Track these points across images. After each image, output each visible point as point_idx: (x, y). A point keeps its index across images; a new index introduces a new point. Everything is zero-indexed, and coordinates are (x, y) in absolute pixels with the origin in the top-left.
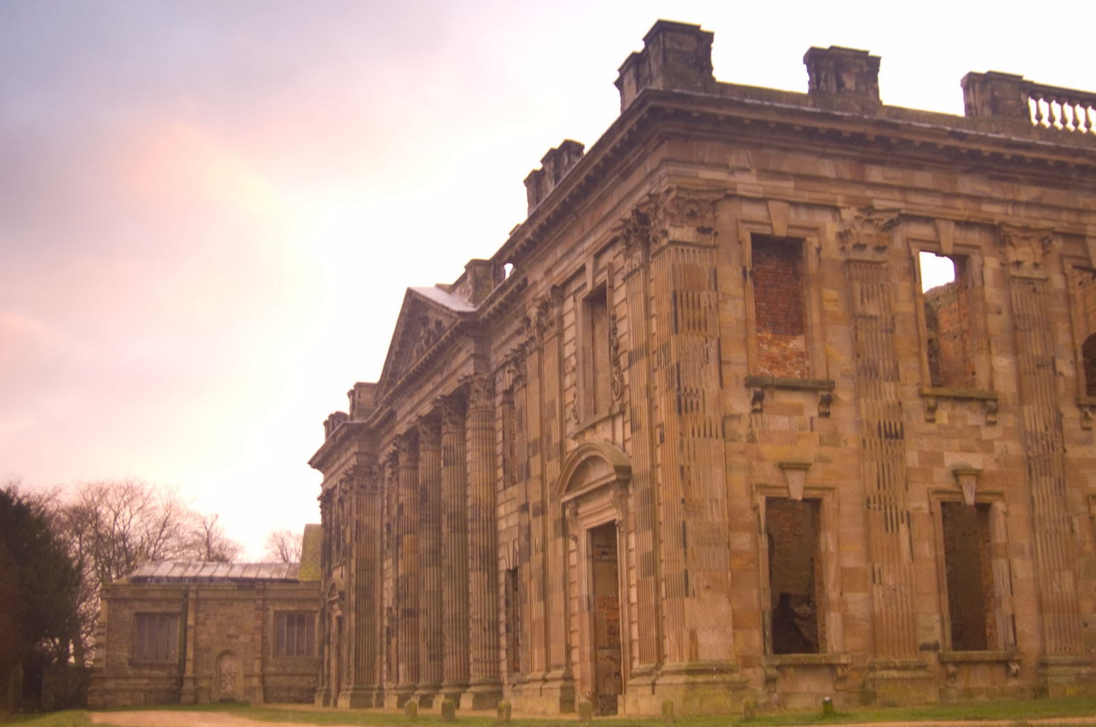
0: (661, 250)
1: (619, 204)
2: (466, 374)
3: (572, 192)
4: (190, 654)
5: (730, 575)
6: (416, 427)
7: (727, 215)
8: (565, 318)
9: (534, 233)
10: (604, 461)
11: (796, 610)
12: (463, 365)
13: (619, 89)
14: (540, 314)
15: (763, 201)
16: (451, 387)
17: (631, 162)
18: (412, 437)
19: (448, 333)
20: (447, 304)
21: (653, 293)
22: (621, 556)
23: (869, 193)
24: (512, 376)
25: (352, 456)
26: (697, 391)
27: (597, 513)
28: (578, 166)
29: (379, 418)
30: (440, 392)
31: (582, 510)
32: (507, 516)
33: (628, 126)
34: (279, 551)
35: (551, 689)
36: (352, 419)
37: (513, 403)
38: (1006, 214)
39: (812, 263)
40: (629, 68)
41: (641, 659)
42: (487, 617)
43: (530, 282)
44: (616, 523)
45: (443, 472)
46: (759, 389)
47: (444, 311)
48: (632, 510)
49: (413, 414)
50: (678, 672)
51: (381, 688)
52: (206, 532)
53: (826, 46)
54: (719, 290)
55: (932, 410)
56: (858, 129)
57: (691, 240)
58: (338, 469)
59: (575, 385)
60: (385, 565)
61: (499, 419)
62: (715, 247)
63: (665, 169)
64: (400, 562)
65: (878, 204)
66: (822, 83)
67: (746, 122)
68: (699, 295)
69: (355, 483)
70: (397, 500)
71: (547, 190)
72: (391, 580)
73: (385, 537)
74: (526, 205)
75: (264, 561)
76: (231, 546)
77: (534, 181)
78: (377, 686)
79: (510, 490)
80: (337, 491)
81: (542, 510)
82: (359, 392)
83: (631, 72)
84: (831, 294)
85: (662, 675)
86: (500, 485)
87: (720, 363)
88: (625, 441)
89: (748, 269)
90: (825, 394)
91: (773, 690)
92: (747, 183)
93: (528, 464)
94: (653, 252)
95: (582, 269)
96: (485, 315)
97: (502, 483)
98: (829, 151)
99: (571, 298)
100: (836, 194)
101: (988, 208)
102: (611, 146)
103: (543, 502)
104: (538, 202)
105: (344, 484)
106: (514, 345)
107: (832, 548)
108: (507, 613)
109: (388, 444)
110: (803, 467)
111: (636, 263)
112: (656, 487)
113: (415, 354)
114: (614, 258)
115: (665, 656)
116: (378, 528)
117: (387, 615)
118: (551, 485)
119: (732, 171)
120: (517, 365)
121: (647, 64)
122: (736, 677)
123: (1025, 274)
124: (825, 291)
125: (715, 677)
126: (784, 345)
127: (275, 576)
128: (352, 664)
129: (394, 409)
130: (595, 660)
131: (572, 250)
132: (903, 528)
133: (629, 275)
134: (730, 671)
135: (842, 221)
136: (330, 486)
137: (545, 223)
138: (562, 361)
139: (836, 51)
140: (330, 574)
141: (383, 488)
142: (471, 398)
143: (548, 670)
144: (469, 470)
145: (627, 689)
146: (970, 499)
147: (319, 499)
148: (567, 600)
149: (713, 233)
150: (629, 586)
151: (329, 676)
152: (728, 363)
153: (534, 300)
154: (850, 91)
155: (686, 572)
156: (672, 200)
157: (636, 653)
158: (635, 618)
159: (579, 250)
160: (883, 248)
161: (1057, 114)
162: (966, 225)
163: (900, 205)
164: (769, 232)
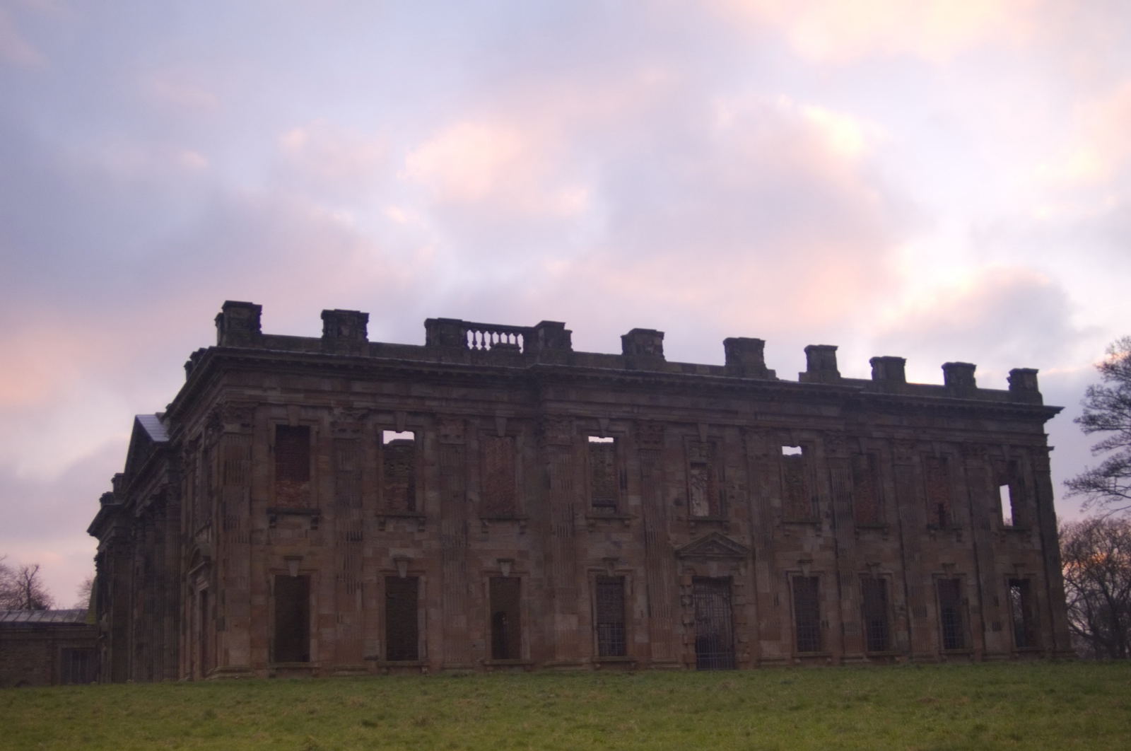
2: (165, 483)
5: (249, 619)
6: (144, 513)
7: (261, 416)
8: (196, 461)
12: (163, 476)
15: (285, 405)
18: (143, 520)
20: (153, 435)
22: (208, 608)
23: (352, 398)
25: (113, 529)
26: (236, 518)
27: (201, 583)
29: (128, 503)
30: (154, 491)
31: (197, 580)
36: (113, 501)
38: (442, 406)
39: (314, 440)
44: (207, 590)
48: (211, 583)
49: (143, 505)
52: (26, 582)
53: (332, 308)
54: (253, 459)
55: (383, 524)
56: (343, 363)
57: (237, 431)
58: (105, 538)
62: (252, 434)
63: (225, 390)
65: (356, 404)
66: (329, 332)
68: (240, 462)
69: (115, 550)
77: (188, 368)
80: (104, 555)
82: (118, 479)
83: (220, 321)
84: (324, 458)
87: (251, 501)
89: (273, 446)
90: (316, 519)
92: (274, 396)
94: (220, 435)
95: (201, 435)
96: (172, 446)
98: (326, 375)
100: (331, 400)
101: (428, 403)
107: (315, 604)
110: (299, 558)
111: (216, 439)
112: (217, 570)
119: (265, 390)
121: (225, 320)
122: (249, 674)
123: (451, 442)
124: (320, 456)
126: (297, 487)
127: (67, 621)
129: (134, 498)
131: (198, 420)
132: (359, 592)
135: (333, 415)
136: (102, 551)
139: (339, 313)
142: (168, 499)
146: (403, 575)
147: (95, 560)
149: (251, 426)
152: (256, 500)
154: (345, 337)
155: (224, 617)
156: (228, 408)
159: (201, 421)
160: (358, 431)
161: (487, 340)
162: (415, 414)
163: (371, 405)
164: (288, 424)
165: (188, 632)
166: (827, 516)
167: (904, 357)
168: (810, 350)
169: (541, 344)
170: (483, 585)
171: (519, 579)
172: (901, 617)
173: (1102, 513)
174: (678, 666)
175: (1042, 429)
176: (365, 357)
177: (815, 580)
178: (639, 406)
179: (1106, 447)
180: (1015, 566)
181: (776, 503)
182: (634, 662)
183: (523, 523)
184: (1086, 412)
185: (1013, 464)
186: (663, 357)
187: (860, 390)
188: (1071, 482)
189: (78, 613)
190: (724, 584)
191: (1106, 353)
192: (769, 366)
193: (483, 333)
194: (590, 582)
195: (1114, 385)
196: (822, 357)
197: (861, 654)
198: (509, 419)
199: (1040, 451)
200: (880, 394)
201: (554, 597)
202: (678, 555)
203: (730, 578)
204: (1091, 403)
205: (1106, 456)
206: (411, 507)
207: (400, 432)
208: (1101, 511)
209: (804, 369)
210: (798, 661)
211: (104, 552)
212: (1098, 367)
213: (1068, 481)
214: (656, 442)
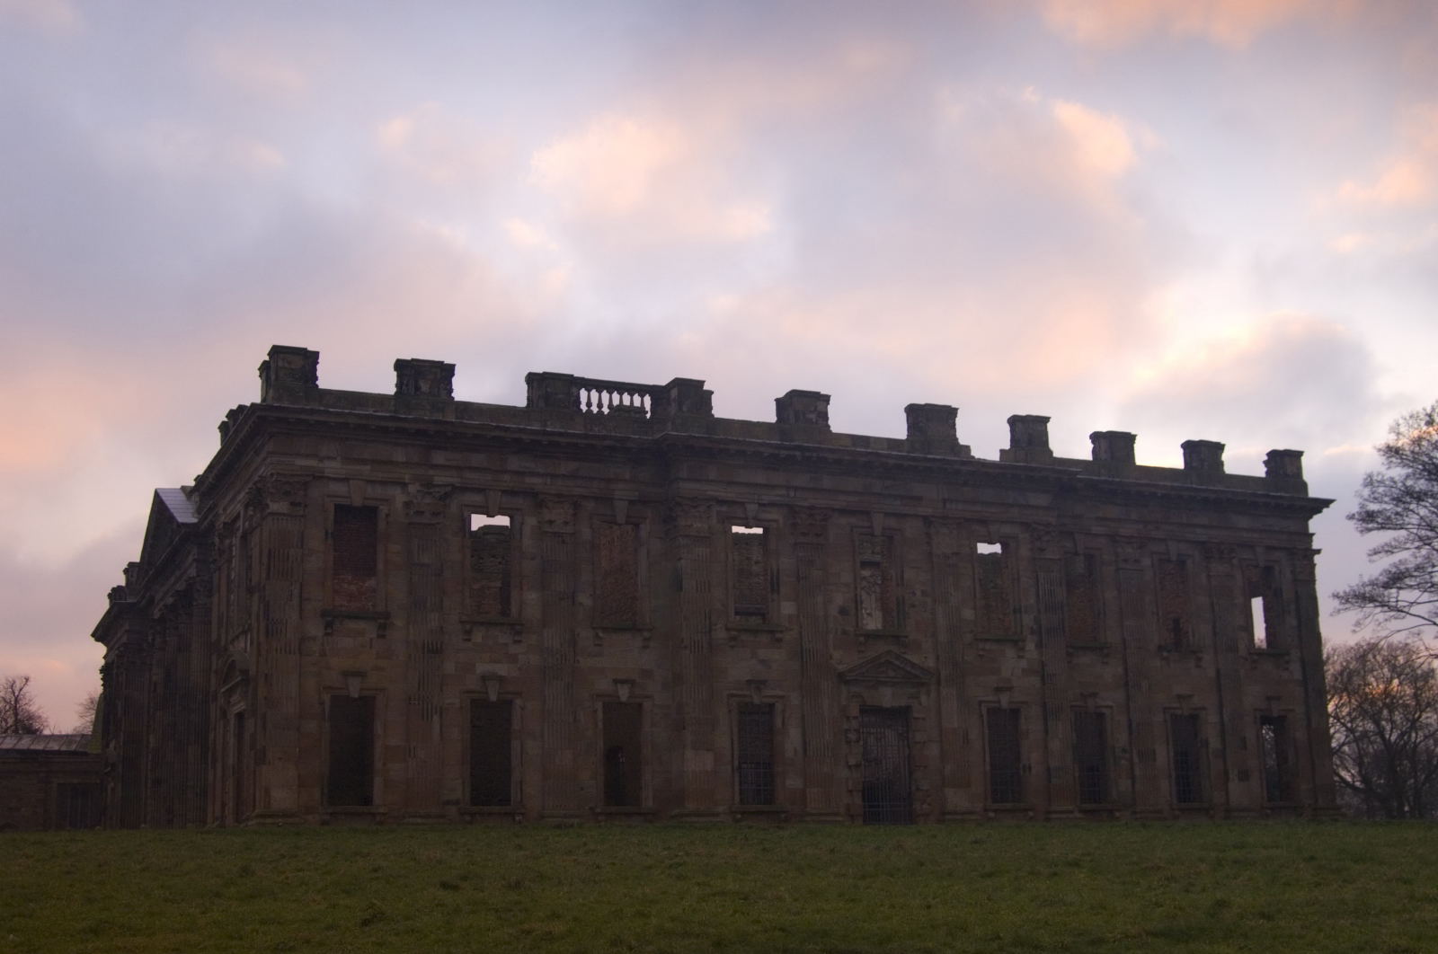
0: (266, 516)
2: (192, 575)
5: (298, 750)
6: (165, 614)
7: (315, 492)
8: (232, 549)
12: (189, 567)
15: (345, 480)
16: (181, 586)
18: (163, 622)
19: (177, 539)
20: (176, 514)
22: (245, 735)
23: (431, 472)
25: (124, 634)
26: (282, 621)
27: (237, 703)
29: (145, 600)
30: (177, 586)
31: (232, 700)
36: (126, 597)
38: (546, 484)
39: (382, 525)
44: (244, 712)
46: (331, 619)
48: (249, 704)
53: (409, 358)
54: (305, 547)
55: (469, 632)
56: (421, 427)
57: (285, 512)
58: (113, 645)
59: (234, 603)
63: (271, 459)
65: (438, 480)
66: (404, 387)
68: (288, 551)
77: (224, 429)
80: (112, 667)
81: (215, 698)
82: (132, 570)
83: (265, 370)
84: (394, 548)
87: (302, 600)
89: (330, 531)
90: (383, 621)
92: (333, 467)
96: (203, 527)
98: (399, 442)
100: (405, 474)
101: (528, 480)
107: (381, 732)
110: (360, 674)
111: (258, 521)
112: (257, 687)
119: (321, 460)
122: (297, 820)
123: (557, 530)
124: (390, 545)
126: (360, 584)
127: (63, 749)
129: (152, 593)
131: (236, 496)
132: (436, 718)
134: (292, 816)
135: (408, 494)
138: (229, 582)
139: (416, 362)
142: (195, 596)
146: (493, 697)
147: (101, 671)
148: (224, 768)
149: (303, 506)
152: (308, 600)
154: (425, 393)
156: (274, 482)
159: (239, 497)
160: (439, 514)
161: (605, 402)
162: (512, 493)
163: (456, 481)
164: (349, 503)
165: (219, 765)
166: (1032, 632)
167: (1133, 433)
168: (1015, 421)
169: (673, 409)
170: (595, 711)
171: (640, 705)
172: (1123, 762)
173: (1379, 635)
174: (840, 819)
175: (1306, 527)
176: (448, 420)
177: (1015, 713)
178: (796, 489)
179: (1387, 552)
180: (1269, 699)
181: (968, 614)
182: (784, 812)
183: (646, 634)
184: (1362, 506)
185: (1268, 570)
186: (829, 427)
187: (1077, 473)
188: (1342, 594)
189: (78, 739)
190: (901, 715)
191: (1390, 433)
192: (962, 440)
193: (600, 392)
194: (730, 711)
195: (1398, 472)
196: (1029, 431)
197: (1071, 808)
198: (631, 502)
199: (1304, 554)
200: (1103, 478)
201: (684, 729)
202: (842, 678)
203: (908, 709)
204: (1369, 496)
205: (1386, 563)
206: (505, 612)
207: (493, 516)
208: (1378, 632)
209: (1007, 446)
210: (992, 814)
211: (113, 663)
212: (1379, 450)
213: (1338, 593)
214: (817, 535)
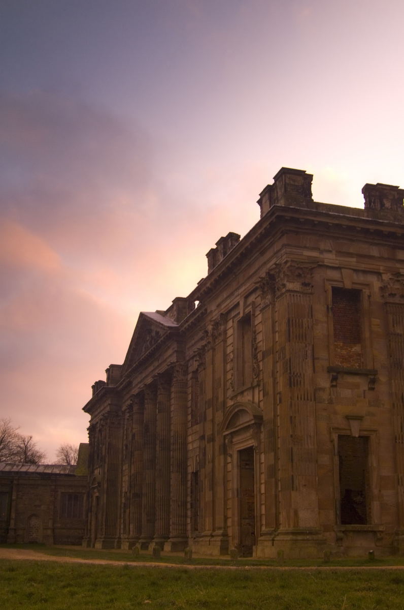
0: (282, 294)
1: (259, 269)
2: (172, 362)
3: (233, 262)
4: (13, 515)
5: (317, 479)
6: (143, 390)
7: (318, 276)
8: (228, 332)
9: (211, 284)
10: (248, 412)
11: (355, 499)
12: (170, 356)
13: (260, 205)
14: (213, 329)
15: (338, 268)
16: (163, 368)
17: (266, 246)
18: (141, 396)
19: (162, 339)
20: (162, 323)
21: (277, 319)
22: (256, 466)
24: (197, 363)
25: (107, 406)
26: (300, 374)
27: (242, 442)
28: (236, 247)
29: (123, 385)
30: (157, 371)
31: (234, 440)
32: (192, 442)
33: (264, 226)
34: (65, 458)
35: (215, 541)
36: (108, 385)
37: (197, 378)
39: (366, 304)
40: (266, 193)
41: (267, 525)
42: (180, 500)
43: (208, 311)
44: (254, 447)
45: (157, 416)
46: (335, 374)
47: (161, 326)
48: (263, 441)
49: (142, 384)
50: (287, 534)
51: (120, 538)
52: (24, 446)
53: (375, 184)
54: (313, 318)
56: (392, 230)
57: (298, 290)
58: (99, 413)
59: (232, 369)
60: (124, 469)
61: (189, 387)
62: (311, 294)
63: (285, 250)
64: (132, 466)
65: (402, 271)
66: (371, 204)
67: (329, 224)
68: (302, 320)
69: (109, 421)
70: (132, 431)
71: (219, 260)
72: (127, 476)
73: (124, 452)
74: (207, 268)
75: (56, 463)
76: (38, 454)
77: (212, 255)
78: (117, 537)
79: (195, 426)
80: (98, 425)
81: (212, 439)
82: (112, 370)
83: (267, 195)
84: (376, 321)
85: (278, 535)
86: (190, 425)
87: (314, 359)
88: (259, 401)
89: (330, 307)
90: (372, 377)
91: (341, 545)
92: (330, 258)
93: (205, 412)
94: (277, 296)
95: (238, 304)
96: (183, 329)
97: (190, 423)
98: (376, 241)
99: (232, 320)
100: (380, 266)
102: (254, 237)
103: (213, 434)
104: (213, 267)
105: (102, 421)
106: (199, 346)
107: (375, 465)
108: (191, 497)
109: (127, 400)
110: (359, 418)
111: (267, 301)
112: (276, 428)
113: (144, 350)
114: (256, 298)
115: (281, 524)
116: (121, 447)
117: (124, 496)
118: (218, 425)
120: (200, 358)
121: (276, 192)
122: (320, 536)
124: (372, 319)
125: (308, 537)
126: (349, 349)
127: (62, 472)
128: (104, 523)
129: (131, 380)
130: (240, 525)
131: (232, 294)
133: (263, 309)
134: (317, 533)
135: (382, 280)
136: (95, 423)
137: (217, 278)
138: (225, 355)
139: (380, 187)
140: (93, 472)
141: (124, 424)
142: (174, 375)
143: (214, 530)
144: (172, 416)
145: (258, 542)
147: (88, 429)
148: (225, 491)
149: (311, 286)
150: (261, 484)
151: (90, 530)
152: (318, 359)
153: (211, 321)
154: (387, 209)
155: (292, 476)
156: (288, 267)
157: (264, 522)
158: (263, 502)
159: (236, 294)
164: (342, 286)
